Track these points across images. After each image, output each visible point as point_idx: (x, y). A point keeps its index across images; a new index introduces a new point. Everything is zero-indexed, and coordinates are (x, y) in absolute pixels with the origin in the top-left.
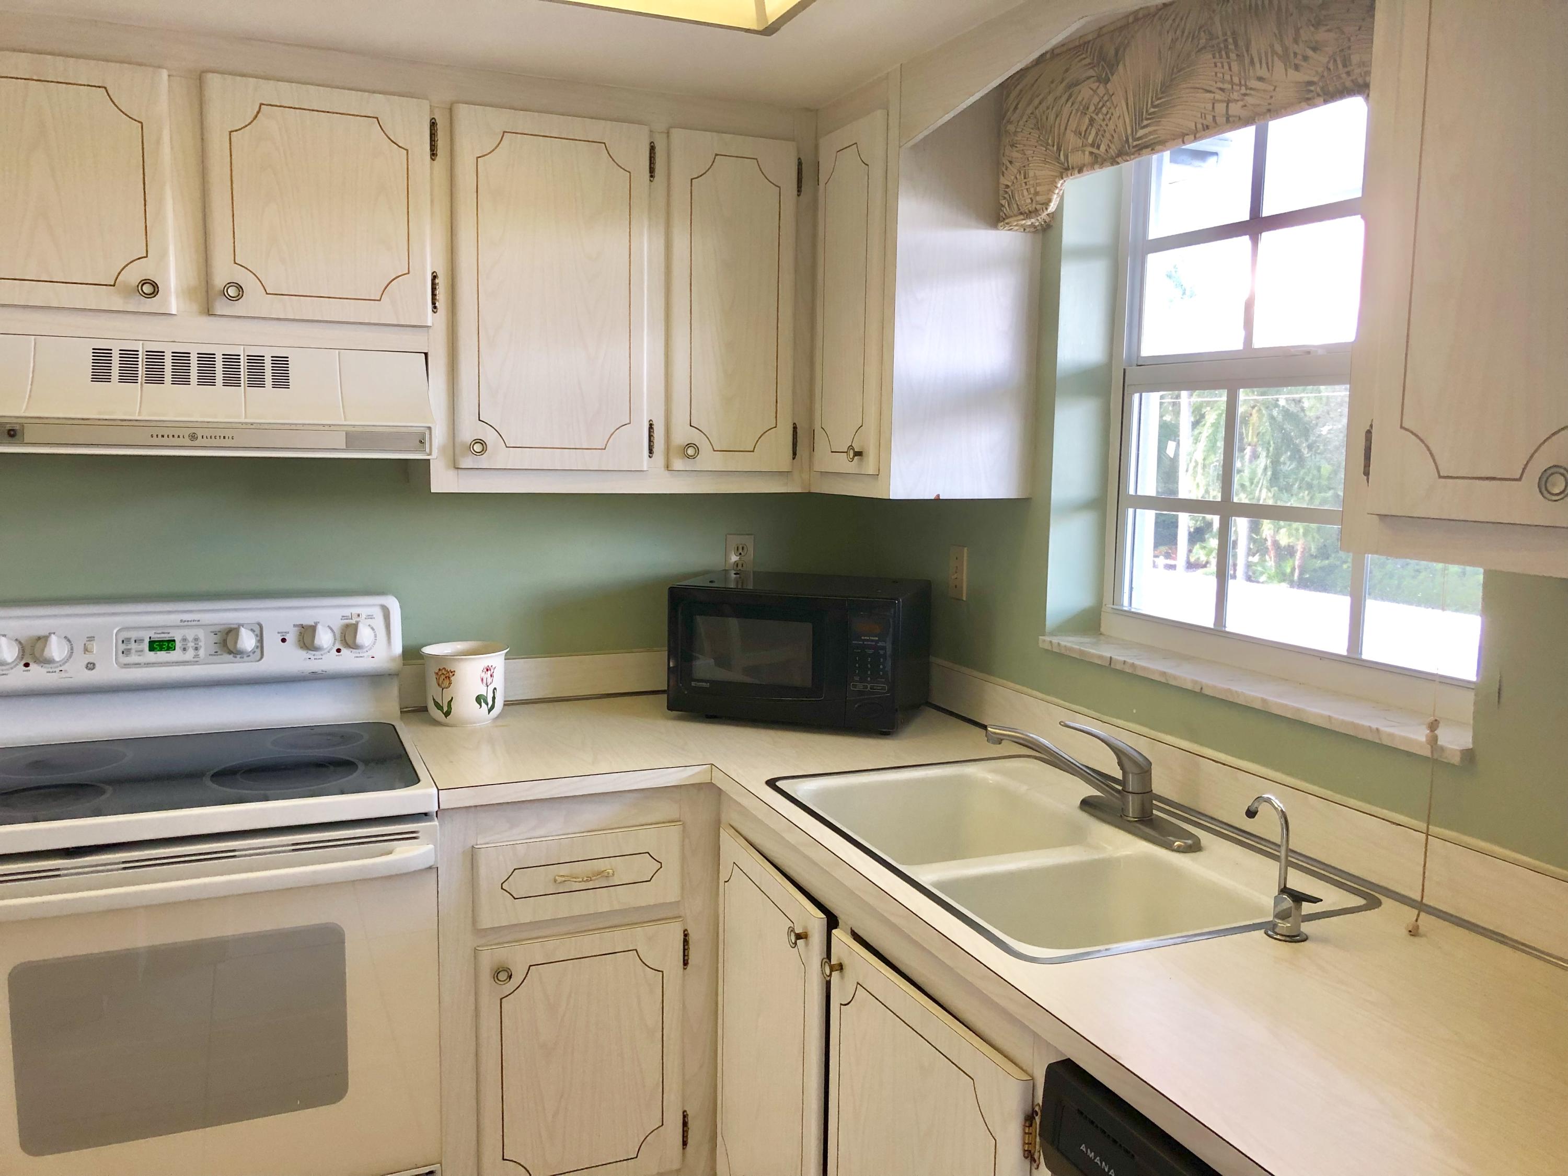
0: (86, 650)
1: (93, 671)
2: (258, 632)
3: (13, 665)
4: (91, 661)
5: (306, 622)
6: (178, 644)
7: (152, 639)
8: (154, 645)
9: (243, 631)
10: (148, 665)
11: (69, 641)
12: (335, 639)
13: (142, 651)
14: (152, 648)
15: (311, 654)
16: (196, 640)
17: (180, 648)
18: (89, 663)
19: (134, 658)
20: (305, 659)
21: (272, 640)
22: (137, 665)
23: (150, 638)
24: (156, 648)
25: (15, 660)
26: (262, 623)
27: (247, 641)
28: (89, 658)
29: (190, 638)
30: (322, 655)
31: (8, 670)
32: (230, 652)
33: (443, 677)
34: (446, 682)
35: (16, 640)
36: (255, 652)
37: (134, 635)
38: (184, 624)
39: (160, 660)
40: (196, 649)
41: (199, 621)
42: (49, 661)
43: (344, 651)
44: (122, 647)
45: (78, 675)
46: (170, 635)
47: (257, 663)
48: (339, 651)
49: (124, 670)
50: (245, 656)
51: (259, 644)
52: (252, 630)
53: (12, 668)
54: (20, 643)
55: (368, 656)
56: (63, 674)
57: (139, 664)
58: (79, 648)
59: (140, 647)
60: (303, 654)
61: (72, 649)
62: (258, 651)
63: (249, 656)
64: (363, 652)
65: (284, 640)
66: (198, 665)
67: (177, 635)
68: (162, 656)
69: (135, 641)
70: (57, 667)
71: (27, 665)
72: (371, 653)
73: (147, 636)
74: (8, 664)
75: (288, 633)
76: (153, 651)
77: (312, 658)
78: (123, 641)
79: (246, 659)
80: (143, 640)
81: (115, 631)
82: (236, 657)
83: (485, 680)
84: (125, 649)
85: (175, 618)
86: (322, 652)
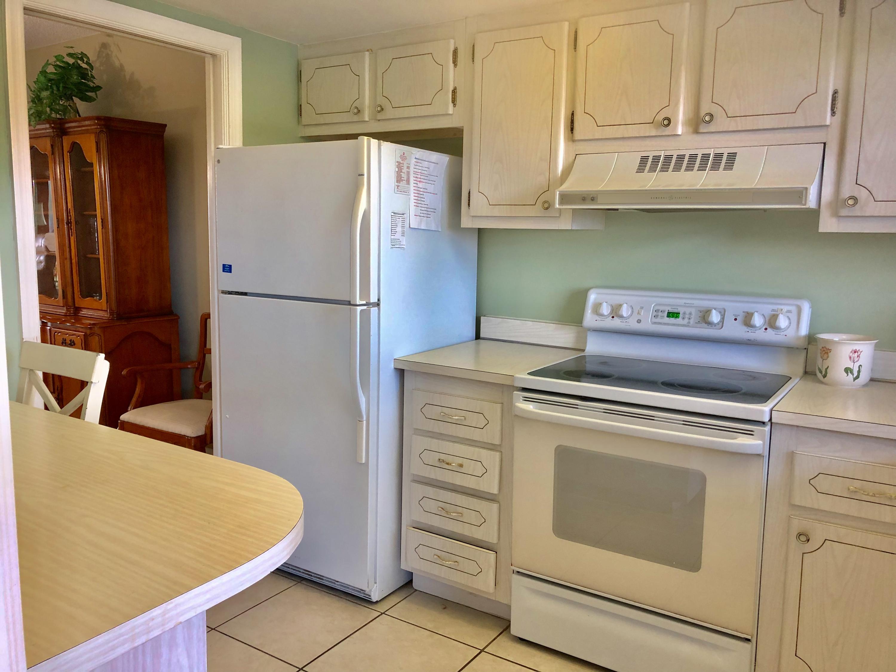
0: (639, 313)
1: (639, 324)
2: (723, 313)
3: (608, 316)
4: (640, 319)
5: (750, 311)
6: (681, 315)
7: (669, 311)
8: (671, 315)
9: (714, 311)
10: (665, 324)
11: (632, 308)
12: (765, 322)
13: (663, 317)
14: (668, 316)
15: (749, 329)
16: (690, 314)
17: (682, 317)
18: (638, 320)
19: (658, 320)
20: (746, 332)
21: (729, 318)
22: (660, 323)
23: (668, 310)
24: (671, 316)
25: (609, 314)
26: (726, 309)
27: (715, 317)
28: (639, 317)
29: (687, 312)
30: (756, 330)
31: (604, 318)
32: (706, 323)
33: (824, 352)
34: (826, 356)
35: (611, 305)
36: (719, 324)
37: (661, 308)
38: (685, 305)
39: (671, 322)
40: (689, 319)
41: (693, 304)
42: (621, 317)
43: (769, 330)
44: (655, 314)
45: (633, 325)
46: (678, 310)
47: (720, 330)
48: (766, 329)
49: (653, 325)
50: (713, 326)
51: (722, 320)
52: (720, 312)
53: (607, 318)
54: (612, 307)
55: (783, 335)
56: (626, 324)
57: (661, 323)
58: (636, 312)
59: (663, 315)
60: (745, 328)
61: (633, 312)
62: (721, 324)
63: (716, 326)
64: (780, 332)
65: (736, 319)
66: (689, 327)
67: (681, 310)
68: (672, 320)
69: (661, 311)
70: (625, 320)
71: (613, 317)
72: (785, 333)
73: (668, 309)
74: (605, 316)
75: (739, 315)
76: (669, 317)
77: (750, 331)
78: (656, 311)
79: (713, 327)
80: (665, 311)
81: (653, 305)
82: (709, 326)
83: (852, 358)
84: (656, 315)
85: (682, 302)
86: (756, 329)
